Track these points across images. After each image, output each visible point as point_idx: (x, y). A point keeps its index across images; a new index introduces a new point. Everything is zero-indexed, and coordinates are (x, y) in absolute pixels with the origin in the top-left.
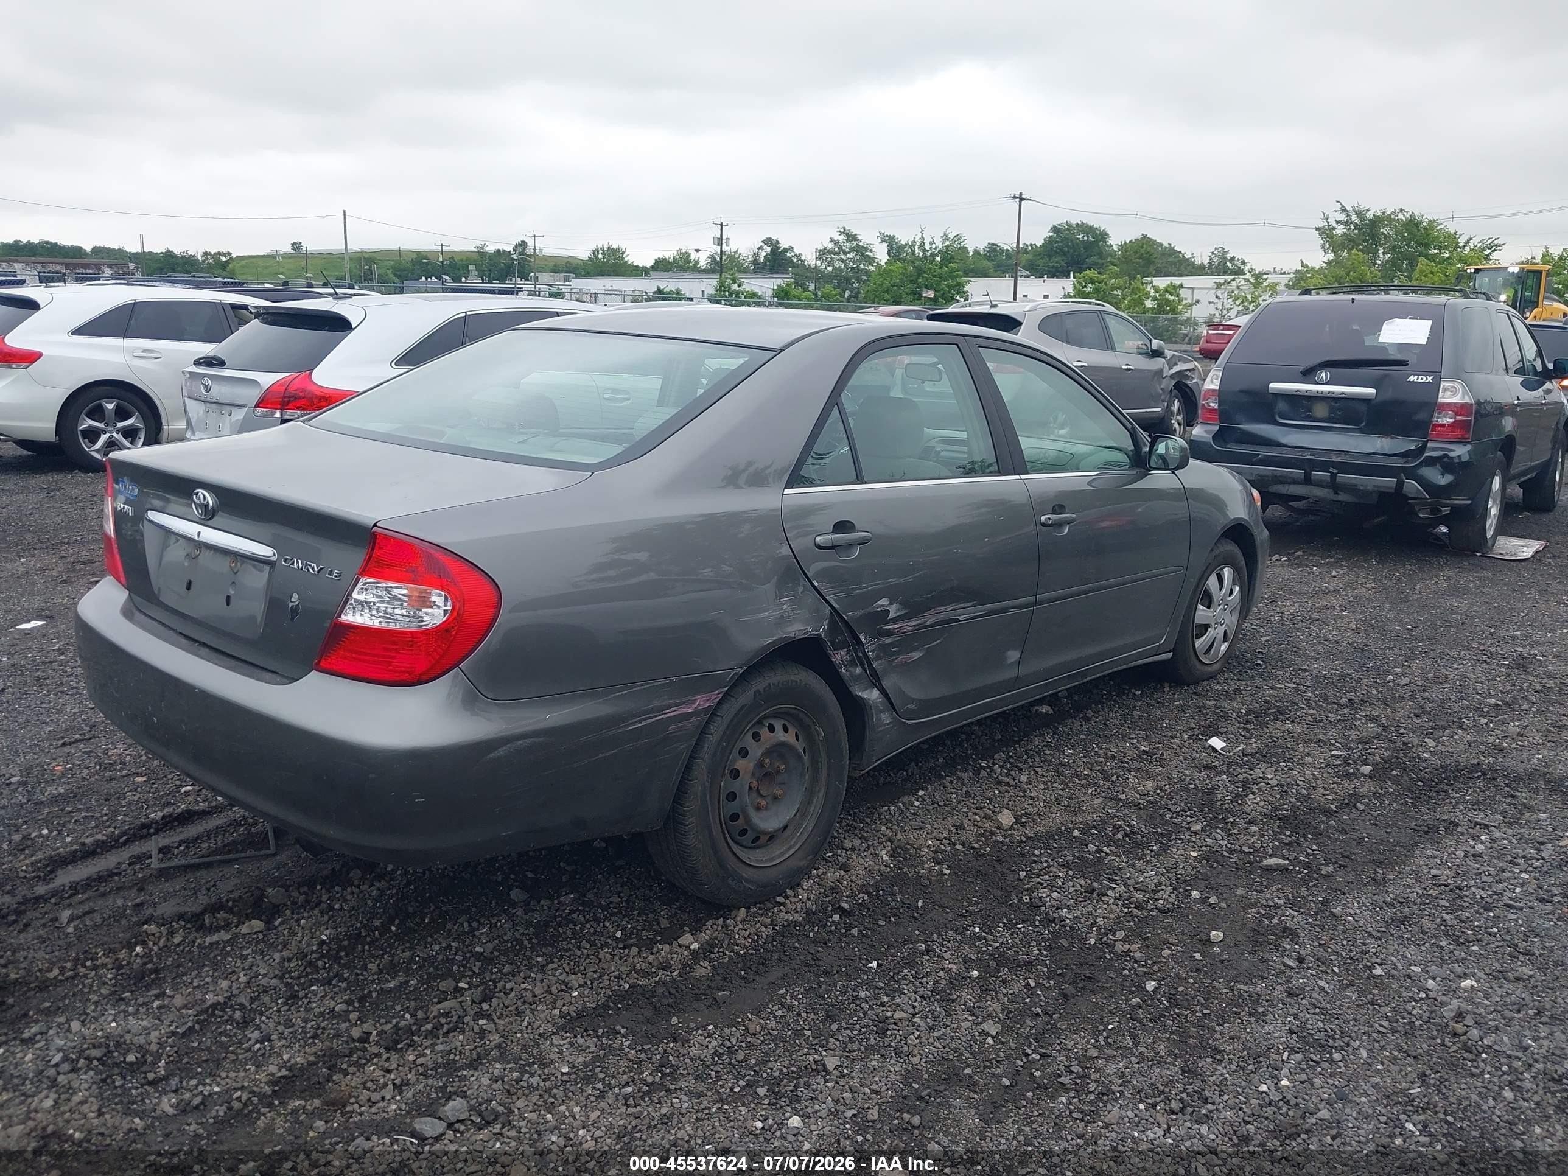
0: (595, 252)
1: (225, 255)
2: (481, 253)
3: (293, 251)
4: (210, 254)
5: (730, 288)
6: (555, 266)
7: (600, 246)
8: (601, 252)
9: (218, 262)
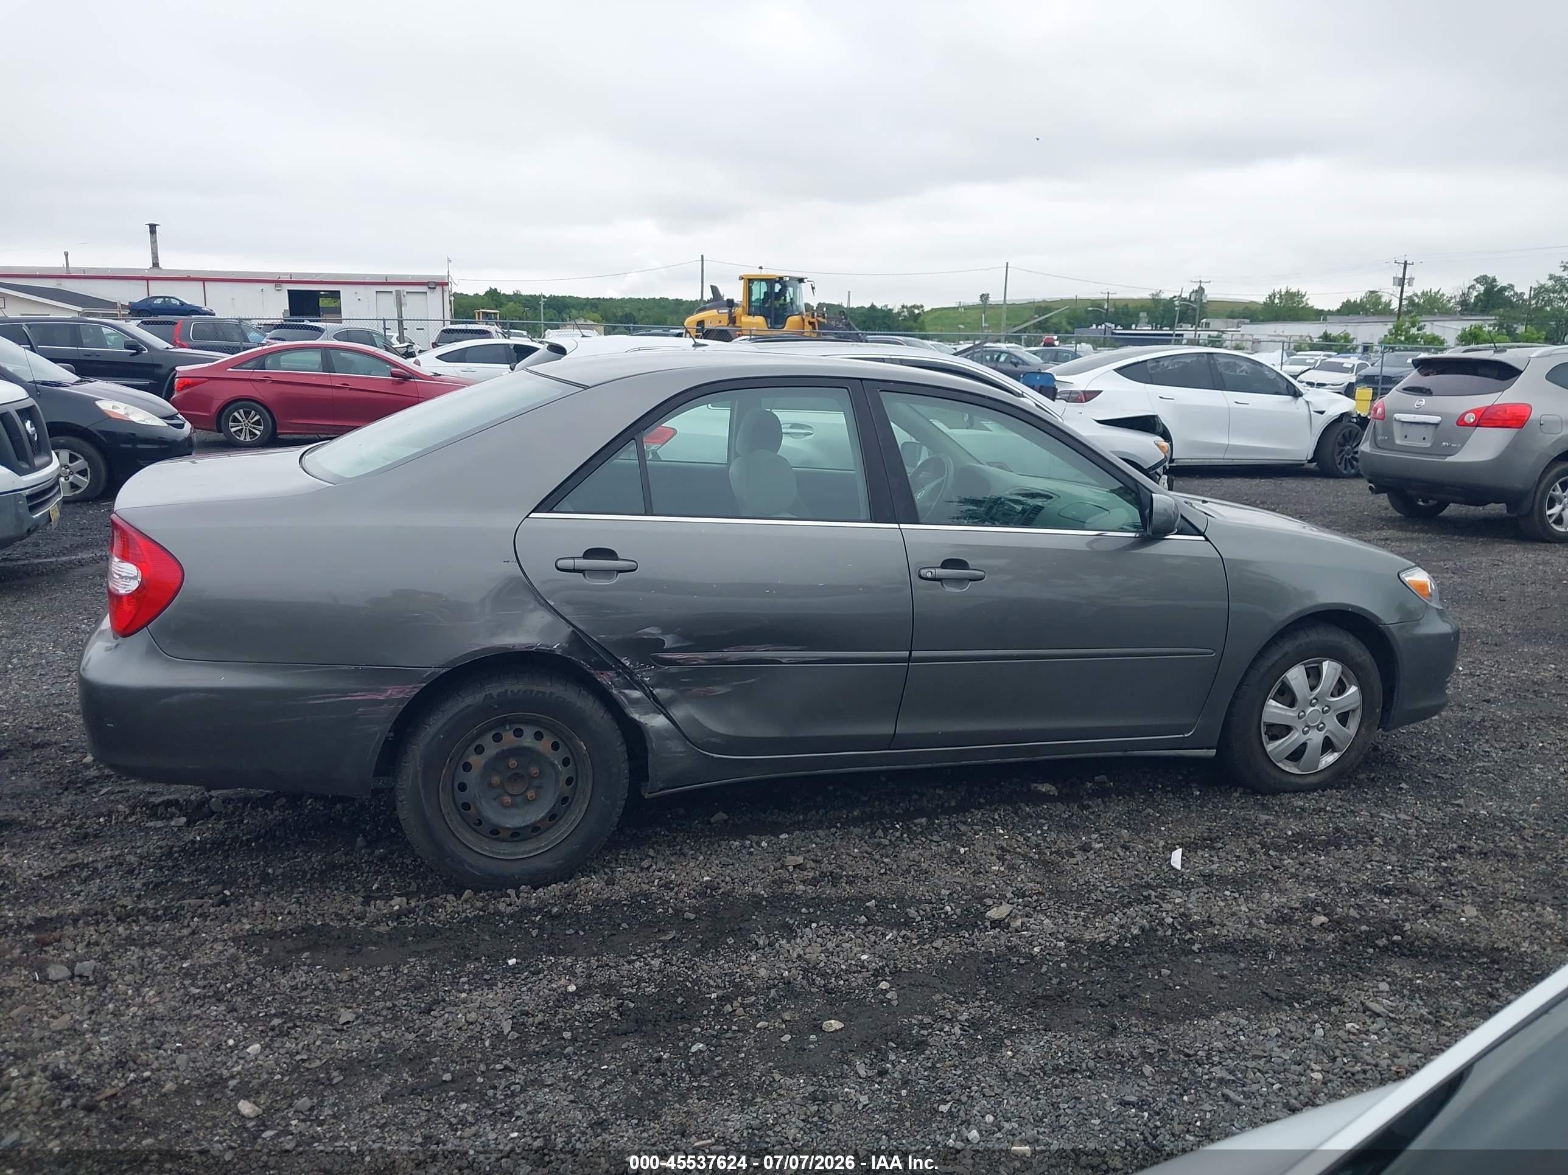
0: (1272, 297)
1: (918, 308)
2: (1156, 301)
3: (980, 303)
4: (906, 307)
5: (1407, 332)
6: (1232, 312)
7: (1277, 290)
8: (1278, 296)
9: (911, 313)
